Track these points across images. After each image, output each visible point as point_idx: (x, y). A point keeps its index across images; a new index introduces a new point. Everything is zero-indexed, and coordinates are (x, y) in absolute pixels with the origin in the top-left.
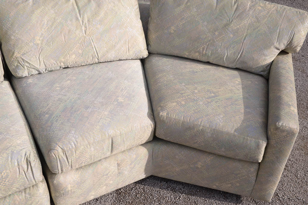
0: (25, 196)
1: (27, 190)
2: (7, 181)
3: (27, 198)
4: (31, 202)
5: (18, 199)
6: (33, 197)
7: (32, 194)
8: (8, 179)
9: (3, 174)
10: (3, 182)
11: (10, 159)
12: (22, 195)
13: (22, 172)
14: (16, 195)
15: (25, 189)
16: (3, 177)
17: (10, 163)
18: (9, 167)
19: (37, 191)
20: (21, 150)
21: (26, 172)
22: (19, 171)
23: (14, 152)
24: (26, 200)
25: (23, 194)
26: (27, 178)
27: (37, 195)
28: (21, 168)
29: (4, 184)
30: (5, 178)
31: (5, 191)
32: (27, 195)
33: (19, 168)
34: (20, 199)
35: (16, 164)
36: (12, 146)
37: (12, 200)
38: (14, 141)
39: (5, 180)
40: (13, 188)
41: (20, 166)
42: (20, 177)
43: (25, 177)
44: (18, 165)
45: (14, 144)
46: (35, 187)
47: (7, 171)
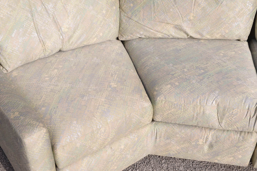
0: (239, 138)
1: (242, 133)
2: (234, 118)
3: (240, 140)
4: (241, 144)
5: (233, 137)
6: (244, 141)
7: (245, 138)
8: (236, 117)
9: (234, 110)
10: (231, 117)
11: (244, 101)
12: (237, 135)
13: (248, 116)
14: (232, 133)
15: (241, 132)
16: (233, 113)
17: (243, 105)
18: (241, 107)
19: (250, 138)
20: (254, 99)
21: (251, 118)
22: (247, 114)
23: (248, 97)
24: (238, 141)
25: (239, 135)
26: (249, 123)
27: (249, 141)
28: (249, 112)
29: (230, 119)
30: (234, 115)
31: (228, 125)
32: (241, 138)
33: (248, 112)
34: (234, 137)
35: (247, 107)
36: (247, 93)
37: (228, 135)
38: (250, 89)
39: (233, 117)
40: (235, 126)
41: (249, 111)
42: (245, 120)
43: (248, 122)
44: (248, 109)
45: (249, 92)
46: (250, 134)
47: (238, 110)
